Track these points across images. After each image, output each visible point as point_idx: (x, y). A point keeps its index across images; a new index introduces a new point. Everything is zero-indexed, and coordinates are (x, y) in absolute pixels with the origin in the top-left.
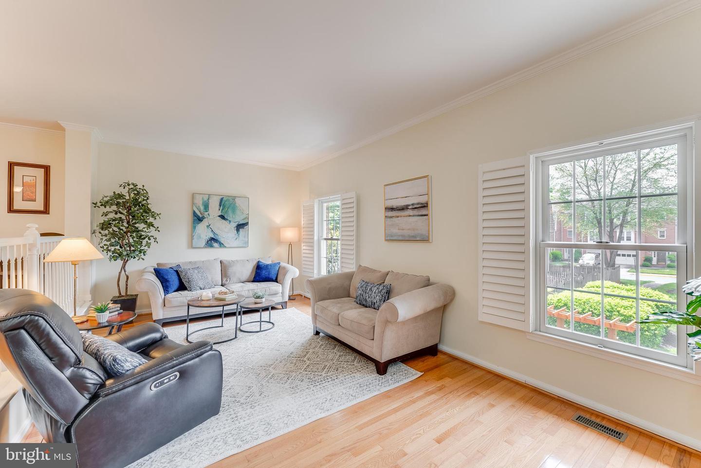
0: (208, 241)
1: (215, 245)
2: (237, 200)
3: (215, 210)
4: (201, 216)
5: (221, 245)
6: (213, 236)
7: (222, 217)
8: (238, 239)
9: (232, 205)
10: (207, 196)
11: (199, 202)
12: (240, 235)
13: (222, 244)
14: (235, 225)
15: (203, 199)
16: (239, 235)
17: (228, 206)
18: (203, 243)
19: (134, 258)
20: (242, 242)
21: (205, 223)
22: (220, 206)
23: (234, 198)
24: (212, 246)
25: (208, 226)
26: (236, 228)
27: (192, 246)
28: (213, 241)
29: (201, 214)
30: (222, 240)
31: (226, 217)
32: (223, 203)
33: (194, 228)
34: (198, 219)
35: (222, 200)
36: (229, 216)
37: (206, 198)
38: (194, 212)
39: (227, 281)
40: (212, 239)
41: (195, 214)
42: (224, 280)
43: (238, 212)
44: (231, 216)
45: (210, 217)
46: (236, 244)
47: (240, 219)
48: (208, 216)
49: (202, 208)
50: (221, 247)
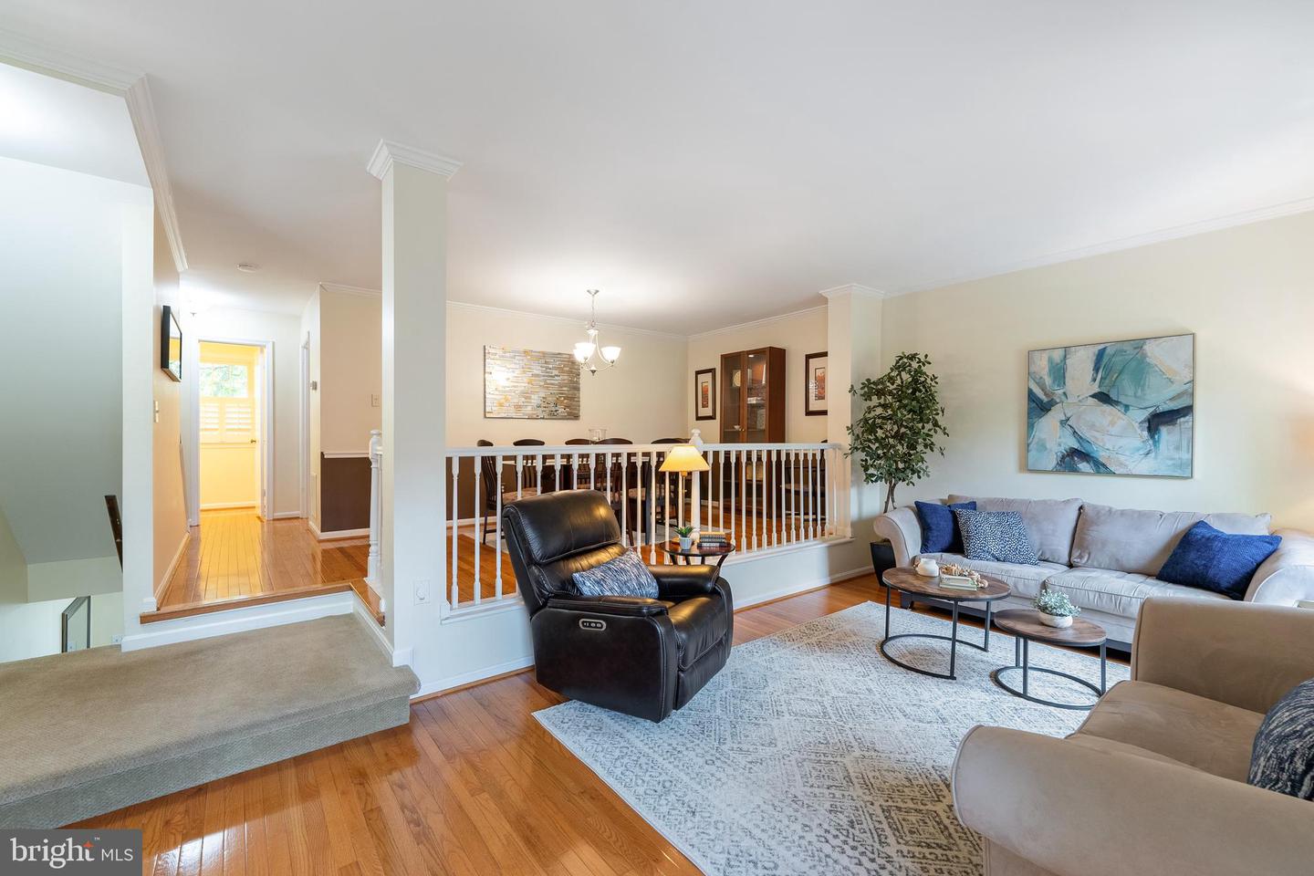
0: (1063, 458)
1: (1083, 466)
2: (1148, 347)
3: (1081, 379)
4: (1045, 399)
5: (1100, 468)
6: (1076, 446)
7: (1103, 398)
8: (1153, 455)
9: (1134, 364)
10: (1061, 352)
11: (1042, 366)
12: (1162, 445)
13: (1104, 465)
14: (1146, 414)
15: (1050, 360)
16: (1156, 443)
17: (1119, 368)
18: (1052, 462)
19: (904, 480)
20: (1170, 463)
21: (1055, 416)
22: (1096, 369)
23: (1139, 344)
24: (1074, 470)
25: (1064, 423)
26: (1147, 425)
27: (1026, 467)
28: (1077, 458)
29: (1046, 394)
30: (1102, 456)
31: (1113, 396)
32: (1105, 360)
33: (1031, 426)
34: (1038, 406)
35: (1101, 354)
36: (1126, 391)
37: (1058, 355)
38: (1031, 394)
39: (1081, 557)
40: (1074, 453)
41: (1031, 396)
42: (1076, 553)
43: (1152, 380)
44: (1131, 393)
45: (1069, 401)
46: (1145, 466)
47: (1161, 398)
48: (1063, 398)
49: (1048, 381)
50: (1098, 472)
